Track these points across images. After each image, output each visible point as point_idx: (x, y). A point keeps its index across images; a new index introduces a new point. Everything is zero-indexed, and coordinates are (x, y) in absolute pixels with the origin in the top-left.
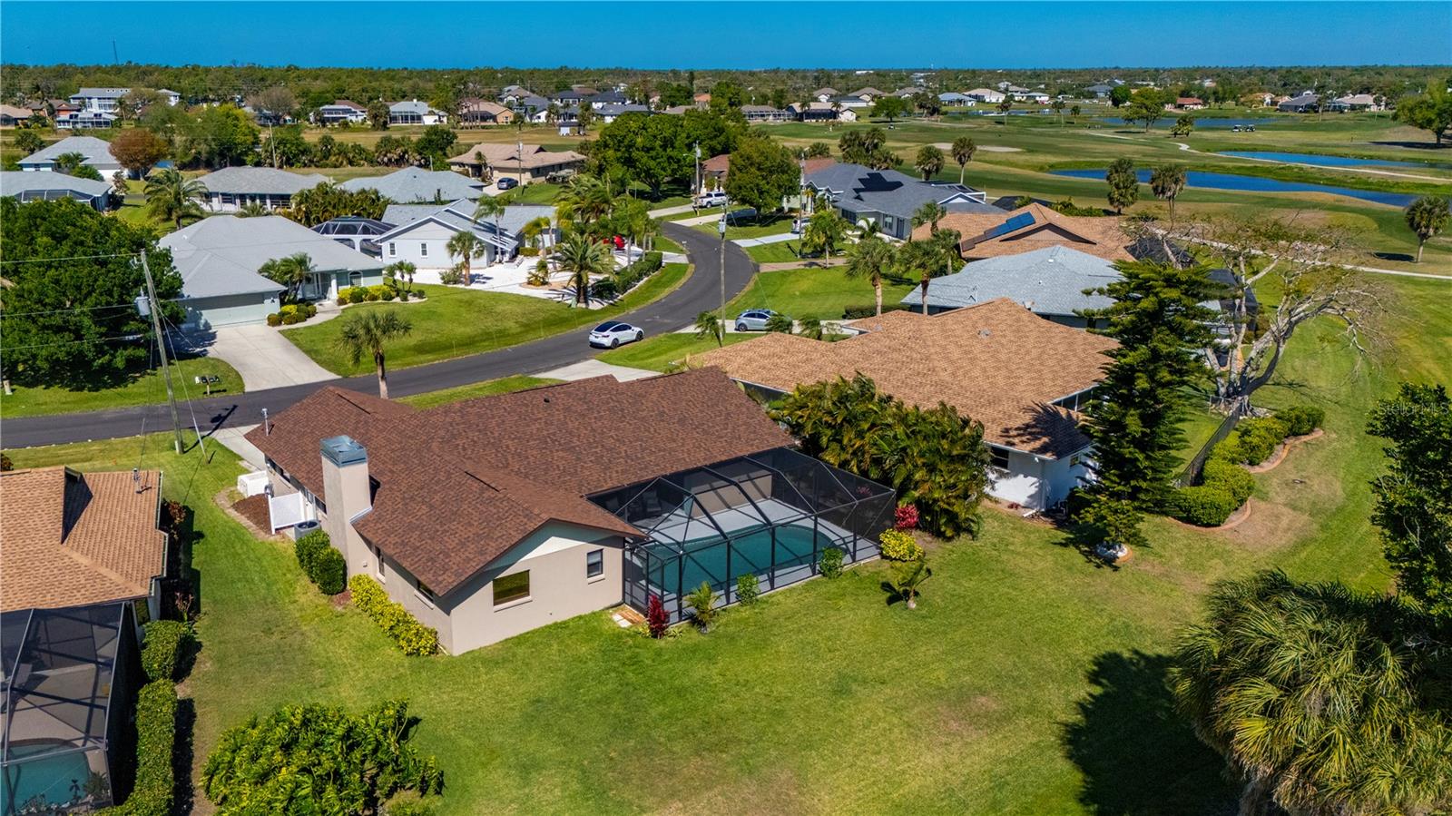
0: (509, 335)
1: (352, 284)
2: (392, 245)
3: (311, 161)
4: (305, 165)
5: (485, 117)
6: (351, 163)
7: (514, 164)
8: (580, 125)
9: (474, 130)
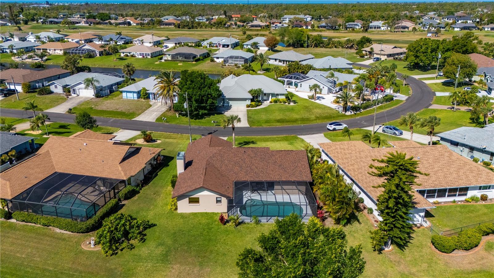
1: (276, 97)
2: (301, 84)
5: (404, 27)
7: (382, 53)
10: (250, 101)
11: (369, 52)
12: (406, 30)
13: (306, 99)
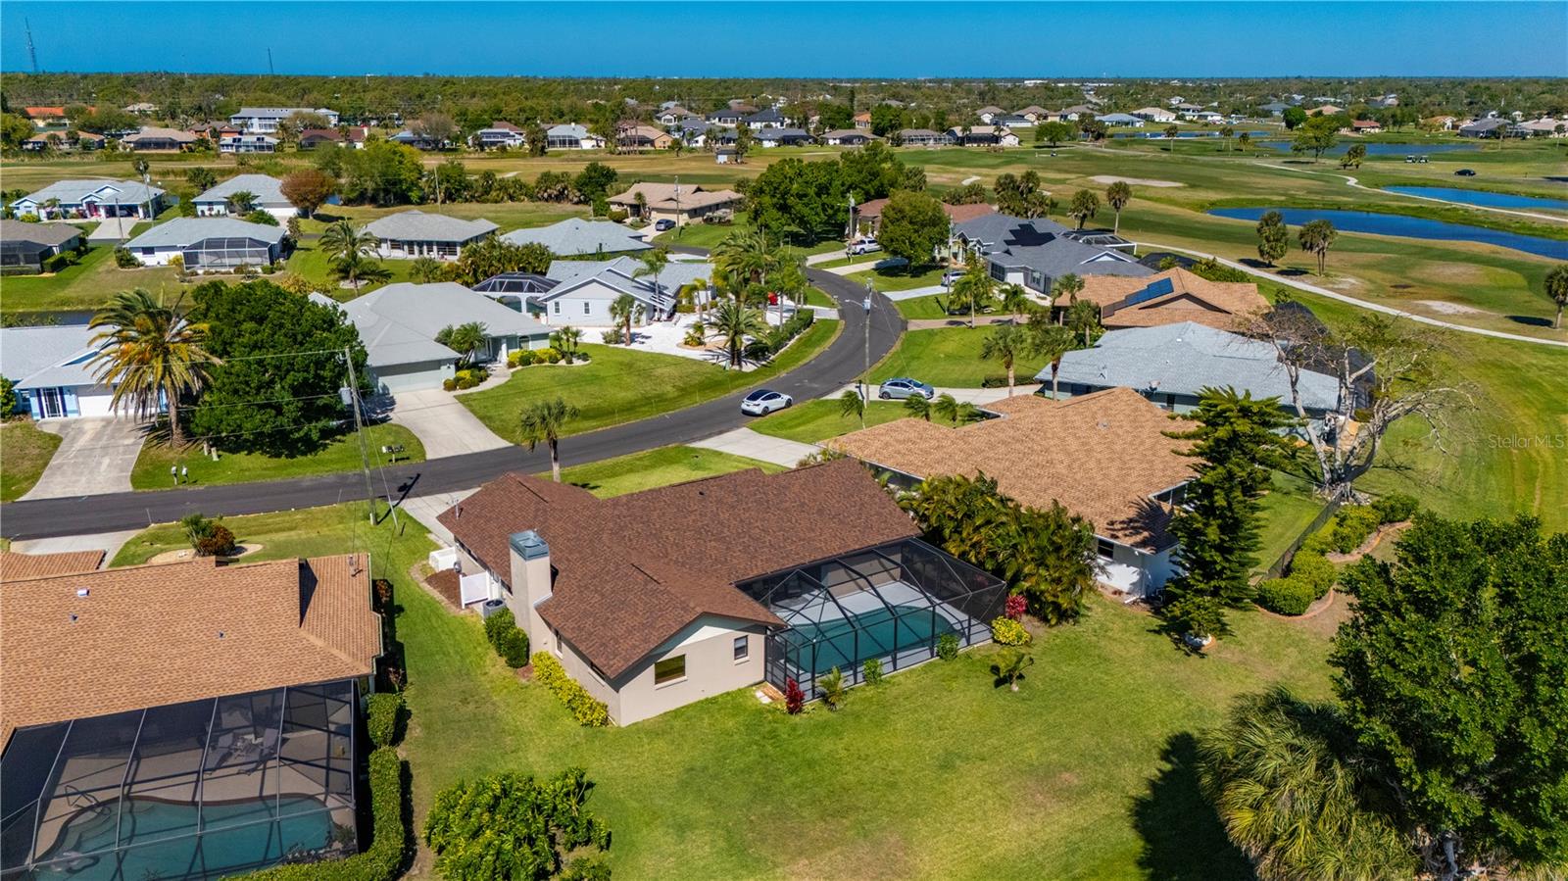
0: (666, 400)
1: (521, 348)
2: (557, 304)
3: (472, 197)
4: (466, 200)
5: (643, 141)
6: (511, 198)
7: (672, 205)
8: (737, 153)
9: (631, 156)
10: (453, 367)
11: (631, 206)
12: (648, 147)
13: (601, 345)
